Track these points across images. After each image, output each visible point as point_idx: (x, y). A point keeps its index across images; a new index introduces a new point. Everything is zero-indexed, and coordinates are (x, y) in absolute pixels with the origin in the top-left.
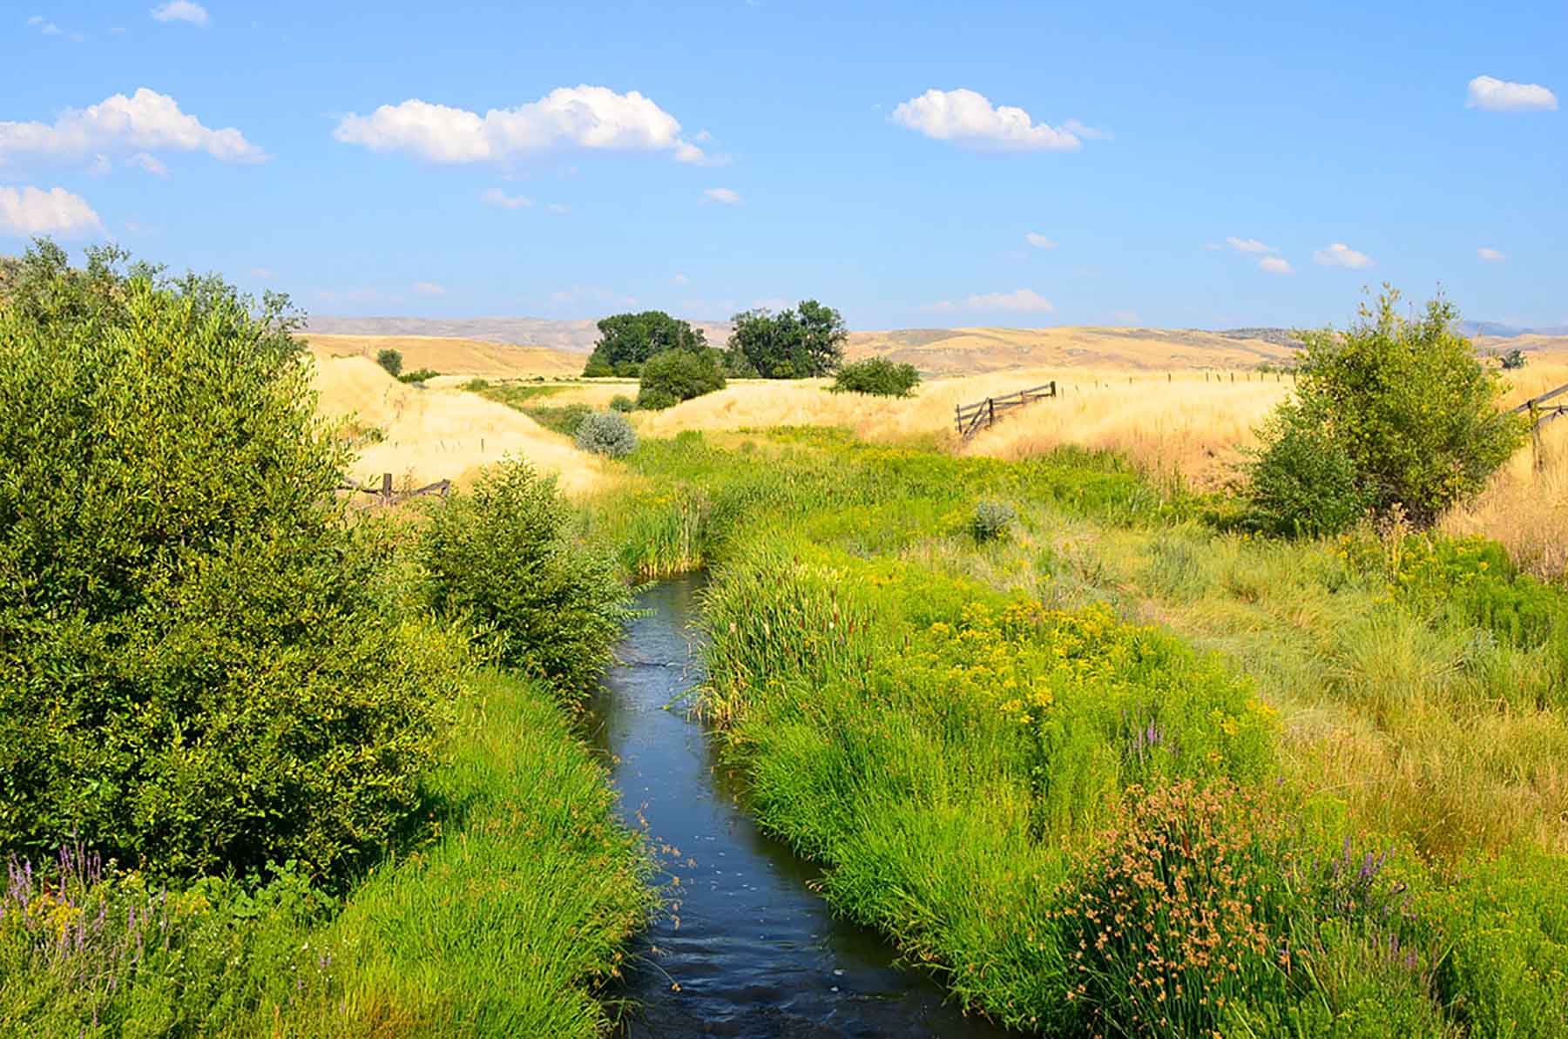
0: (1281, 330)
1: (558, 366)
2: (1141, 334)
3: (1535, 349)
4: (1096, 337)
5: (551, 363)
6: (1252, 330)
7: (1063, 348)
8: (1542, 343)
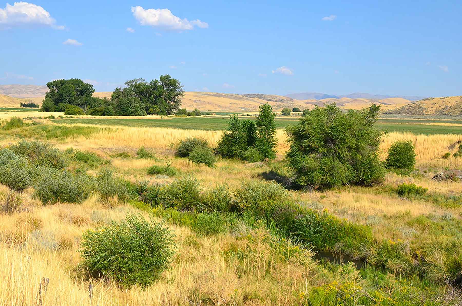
0: (263, 95)
1: (9, 103)
2: (218, 95)
3: (349, 103)
4: (203, 96)
5: (5, 101)
6: (253, 94)
7: (192, 99)
8: (351, 101)
